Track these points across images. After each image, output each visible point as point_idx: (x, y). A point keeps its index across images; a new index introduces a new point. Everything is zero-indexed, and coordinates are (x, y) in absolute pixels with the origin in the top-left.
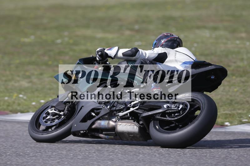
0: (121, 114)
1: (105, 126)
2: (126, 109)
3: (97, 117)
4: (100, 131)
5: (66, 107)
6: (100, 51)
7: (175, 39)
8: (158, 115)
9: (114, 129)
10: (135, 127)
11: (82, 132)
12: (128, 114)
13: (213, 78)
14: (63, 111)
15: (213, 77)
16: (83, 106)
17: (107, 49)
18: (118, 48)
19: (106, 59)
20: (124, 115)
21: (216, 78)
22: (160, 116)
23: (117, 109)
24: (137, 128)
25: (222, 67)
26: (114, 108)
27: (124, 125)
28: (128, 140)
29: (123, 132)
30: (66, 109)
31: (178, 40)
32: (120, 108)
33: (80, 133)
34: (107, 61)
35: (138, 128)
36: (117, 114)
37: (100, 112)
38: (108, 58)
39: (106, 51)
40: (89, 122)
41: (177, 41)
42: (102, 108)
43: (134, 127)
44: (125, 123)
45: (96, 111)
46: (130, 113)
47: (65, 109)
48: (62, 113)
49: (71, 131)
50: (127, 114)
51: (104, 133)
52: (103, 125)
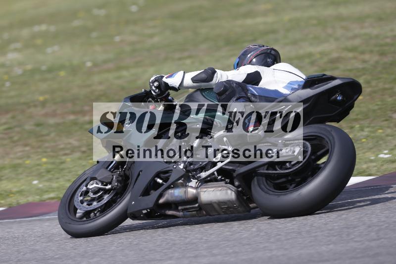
0: (204, 175)
1: (181, 197)
2: (210, 165)
3: (166, 185)
4: (173, 206)
5: (115, 177)
6: (156, 80)
7: (269, 51)
8: (262, 168)
9: (195, 199)
10: (229, 192)
11: (144, 212)
12: (216, 173)
13: (341, 98)
14: (110, 183)
15: (339, 98)
16: (141, 171)
17: (166, 76)
18: (184, 73)
19: (167, 93)
20: (209, 176)
21: (345, 99)
22: (267, 170)
23: (196, 167)
24: (231, 193)
25: (352, 80)
26: (192, 166)
27: (210, 191)
28: (219, 214)
29: (211, 202)
30: (114, 179)
31: (273, 52)
32: (201, 165)
33: (142, 213)
34: (168, 95)
35: (233, 193)
36: (198, 175)
37: (170, 176)
38: (169, 91)
39: (164, 79)
40: (154, 194)
41: (272, 54)
42: (171, 170)
43: (227, 193)
44: (212, 187)
45: (162, 175)
46: (218, 171)
47: (112, 179)
48: (109, 187)
49: (128, 212)
50: (213, 174)
51: (180, 208)
52: (177, 196)
